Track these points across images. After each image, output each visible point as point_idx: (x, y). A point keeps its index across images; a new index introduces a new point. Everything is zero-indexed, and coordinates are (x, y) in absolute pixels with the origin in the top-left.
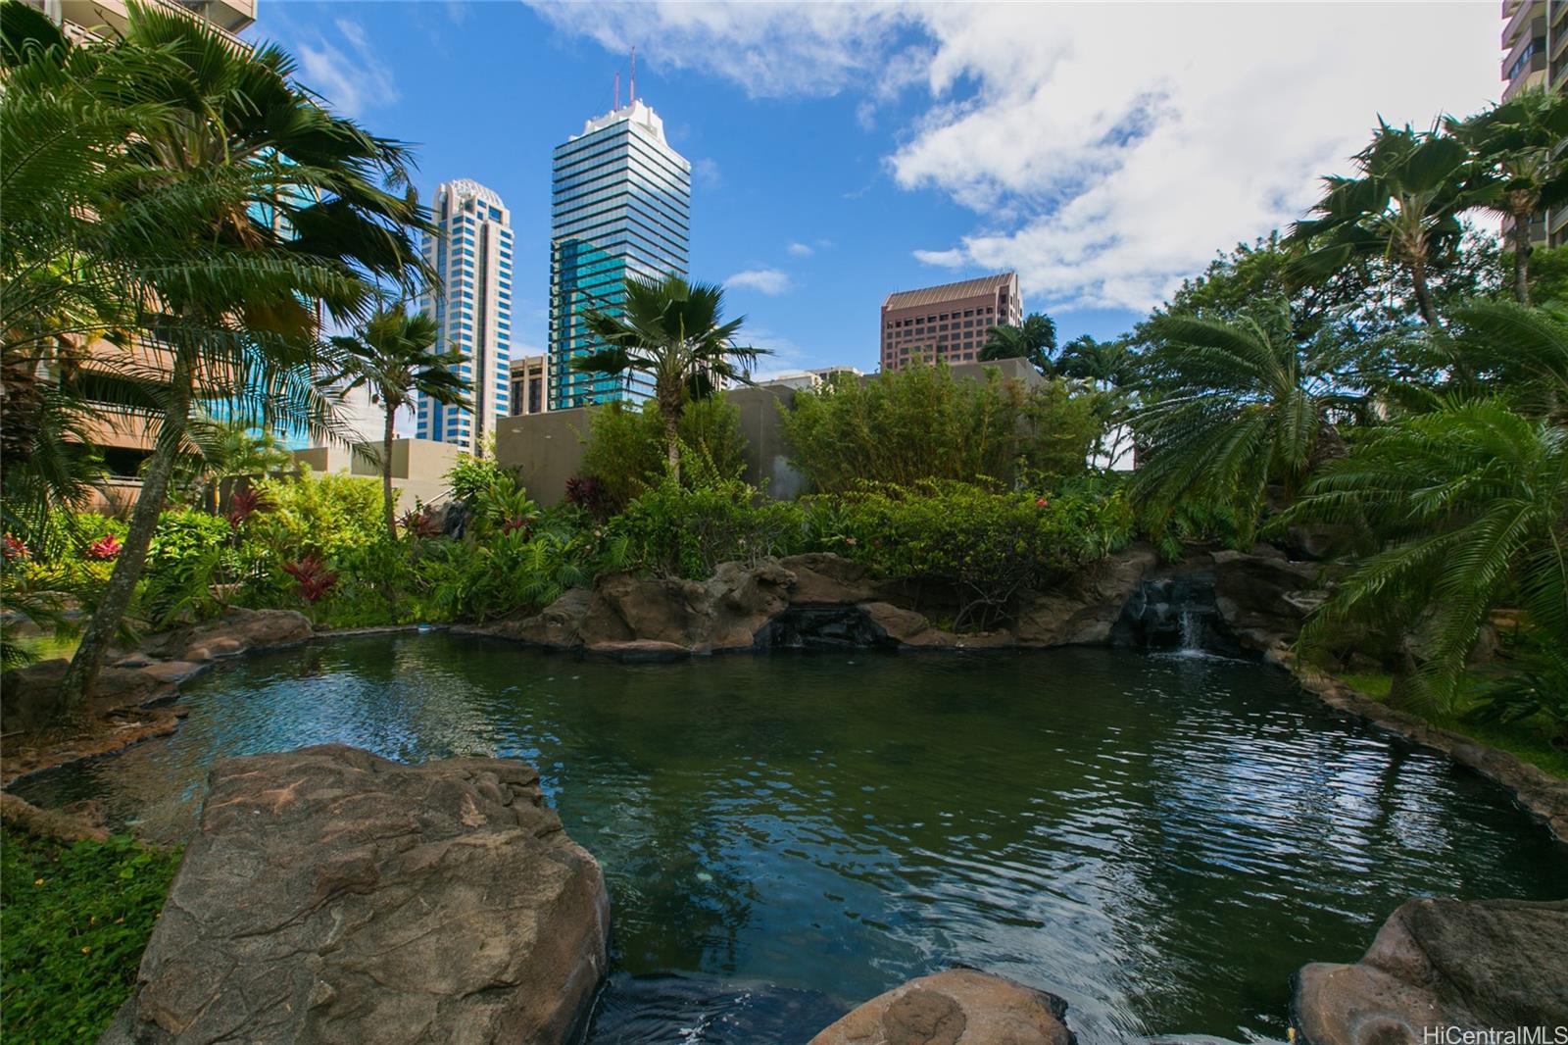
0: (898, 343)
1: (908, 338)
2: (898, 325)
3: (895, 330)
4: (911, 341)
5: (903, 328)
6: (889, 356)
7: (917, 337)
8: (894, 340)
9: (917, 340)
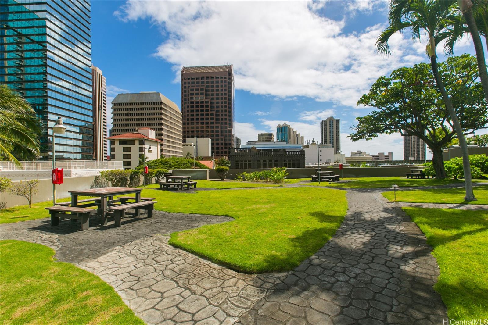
0: (188, 87)
1: (193, 85)
2: (189, 79)
3: (187, 81)
4: (194, 86)
5: (191, 81)
6: (185, 91)
7: (197, 85)
8: (187, 85)
9: (197, 86)
